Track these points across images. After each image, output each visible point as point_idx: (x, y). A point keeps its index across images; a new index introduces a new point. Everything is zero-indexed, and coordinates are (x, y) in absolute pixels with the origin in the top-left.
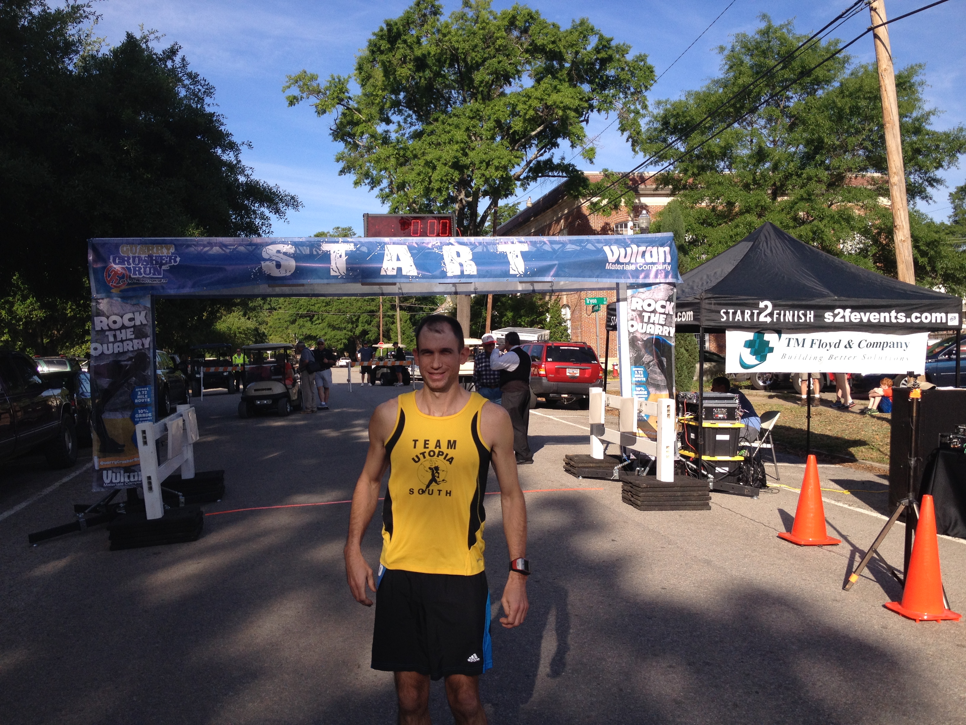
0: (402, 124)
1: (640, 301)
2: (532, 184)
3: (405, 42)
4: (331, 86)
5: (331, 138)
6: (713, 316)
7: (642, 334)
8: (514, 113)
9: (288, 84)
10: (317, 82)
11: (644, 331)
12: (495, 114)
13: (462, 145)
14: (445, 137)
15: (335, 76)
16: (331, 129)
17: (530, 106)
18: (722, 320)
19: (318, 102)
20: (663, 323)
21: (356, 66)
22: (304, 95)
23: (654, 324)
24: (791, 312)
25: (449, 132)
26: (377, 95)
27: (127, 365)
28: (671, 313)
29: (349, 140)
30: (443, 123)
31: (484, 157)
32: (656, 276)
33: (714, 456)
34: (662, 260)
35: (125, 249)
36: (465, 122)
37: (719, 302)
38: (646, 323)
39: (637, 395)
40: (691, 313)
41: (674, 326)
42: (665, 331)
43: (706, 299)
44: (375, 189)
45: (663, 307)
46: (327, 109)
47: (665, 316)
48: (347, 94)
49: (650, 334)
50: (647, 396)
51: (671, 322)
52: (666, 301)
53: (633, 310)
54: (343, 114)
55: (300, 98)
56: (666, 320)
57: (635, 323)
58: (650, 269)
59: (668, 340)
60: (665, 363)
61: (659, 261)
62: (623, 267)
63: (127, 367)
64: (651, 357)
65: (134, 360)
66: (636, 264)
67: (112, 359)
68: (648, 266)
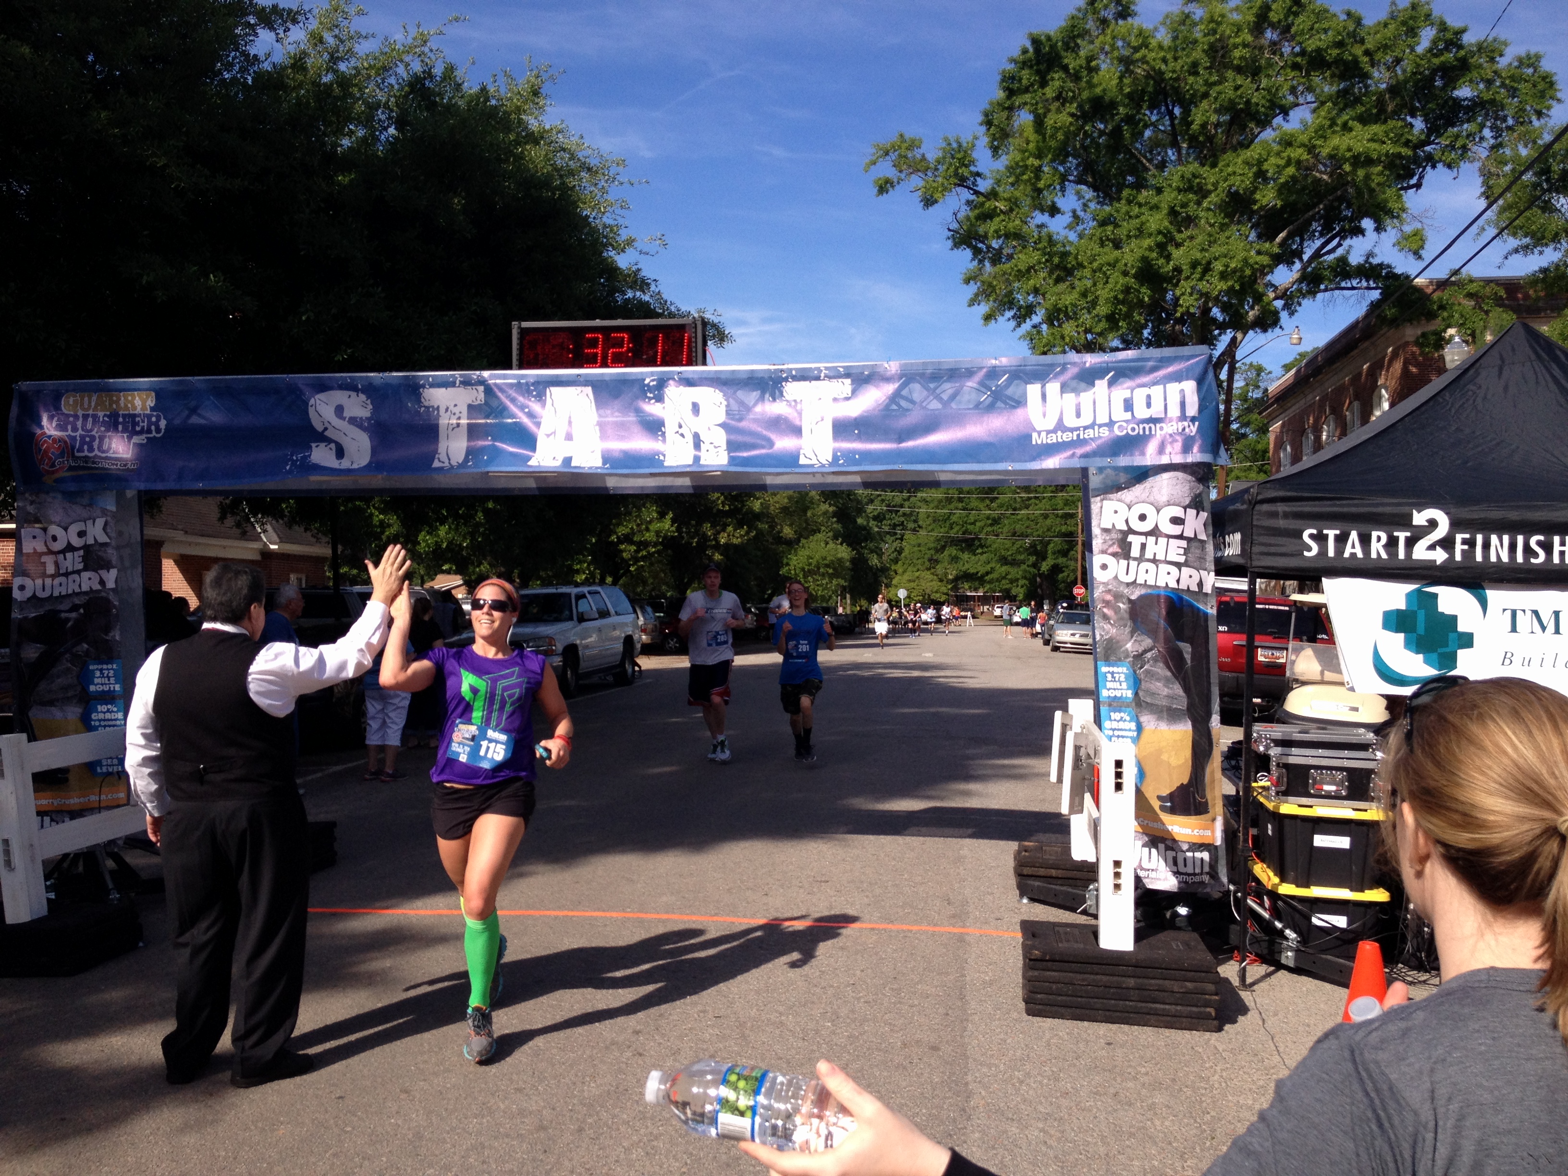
0: (1081, 214)
1: (1122, 508)
3: (1065, 68)
4: (944, 158)
5: (950, 243)
7: (1128, 585)
8: (1261, 176)
9: (874, 158)
10: (921, 151)
11: (1130, 579)
12: (1226, 180)
13: (1160, 238)
14: (1126, 226)
15: (952, 137)
16: (949, 230)
17: (1289, 163)
18: (1306, 554)
19: (921, 183)
20: (1182, 559)
21: (981, 118)
22: (903, 176)
23: (1154, 561)
24: (1506, 538)
25: (1137, 217)
26: (1026, 167)
27: (68, 620)
28: (1203, 537)
29: (980, 245)
31: (1199, 256)
32: (1161, 450)
33: (1308, 886)
34: (1174, 411)
35: (71, 400)
36: (1169, 197)
37: (1300, 509)
38: (1135, 559)
39: (1114, 730)
40: (1238, 536)
41: (1213, 568)
42: (1189, 579)
43: (1263, 502)
44: (1023, 325)
45: (1176, 521)
46: (939, 195)
47: (1184, 544)
48: (972, 168)
49: (1145, 585)
50: (1135, 734)
51: (1202, 558)
52: (1185, 508)
53: (1106, 531)
54: (969, 203)
55: (895, 180)
56: (1186, 551)
57: (1110, 560)
58: (1147, 433)
59: (1198, 601)
60: (1188, 657)
61: (1169, 415)
62: (1078, 435)
63: (70, 624)
64: (1148, 642)
65: (82, 611)
66: (1111, 424)
67: (48, 607)
68: (1141, 426)
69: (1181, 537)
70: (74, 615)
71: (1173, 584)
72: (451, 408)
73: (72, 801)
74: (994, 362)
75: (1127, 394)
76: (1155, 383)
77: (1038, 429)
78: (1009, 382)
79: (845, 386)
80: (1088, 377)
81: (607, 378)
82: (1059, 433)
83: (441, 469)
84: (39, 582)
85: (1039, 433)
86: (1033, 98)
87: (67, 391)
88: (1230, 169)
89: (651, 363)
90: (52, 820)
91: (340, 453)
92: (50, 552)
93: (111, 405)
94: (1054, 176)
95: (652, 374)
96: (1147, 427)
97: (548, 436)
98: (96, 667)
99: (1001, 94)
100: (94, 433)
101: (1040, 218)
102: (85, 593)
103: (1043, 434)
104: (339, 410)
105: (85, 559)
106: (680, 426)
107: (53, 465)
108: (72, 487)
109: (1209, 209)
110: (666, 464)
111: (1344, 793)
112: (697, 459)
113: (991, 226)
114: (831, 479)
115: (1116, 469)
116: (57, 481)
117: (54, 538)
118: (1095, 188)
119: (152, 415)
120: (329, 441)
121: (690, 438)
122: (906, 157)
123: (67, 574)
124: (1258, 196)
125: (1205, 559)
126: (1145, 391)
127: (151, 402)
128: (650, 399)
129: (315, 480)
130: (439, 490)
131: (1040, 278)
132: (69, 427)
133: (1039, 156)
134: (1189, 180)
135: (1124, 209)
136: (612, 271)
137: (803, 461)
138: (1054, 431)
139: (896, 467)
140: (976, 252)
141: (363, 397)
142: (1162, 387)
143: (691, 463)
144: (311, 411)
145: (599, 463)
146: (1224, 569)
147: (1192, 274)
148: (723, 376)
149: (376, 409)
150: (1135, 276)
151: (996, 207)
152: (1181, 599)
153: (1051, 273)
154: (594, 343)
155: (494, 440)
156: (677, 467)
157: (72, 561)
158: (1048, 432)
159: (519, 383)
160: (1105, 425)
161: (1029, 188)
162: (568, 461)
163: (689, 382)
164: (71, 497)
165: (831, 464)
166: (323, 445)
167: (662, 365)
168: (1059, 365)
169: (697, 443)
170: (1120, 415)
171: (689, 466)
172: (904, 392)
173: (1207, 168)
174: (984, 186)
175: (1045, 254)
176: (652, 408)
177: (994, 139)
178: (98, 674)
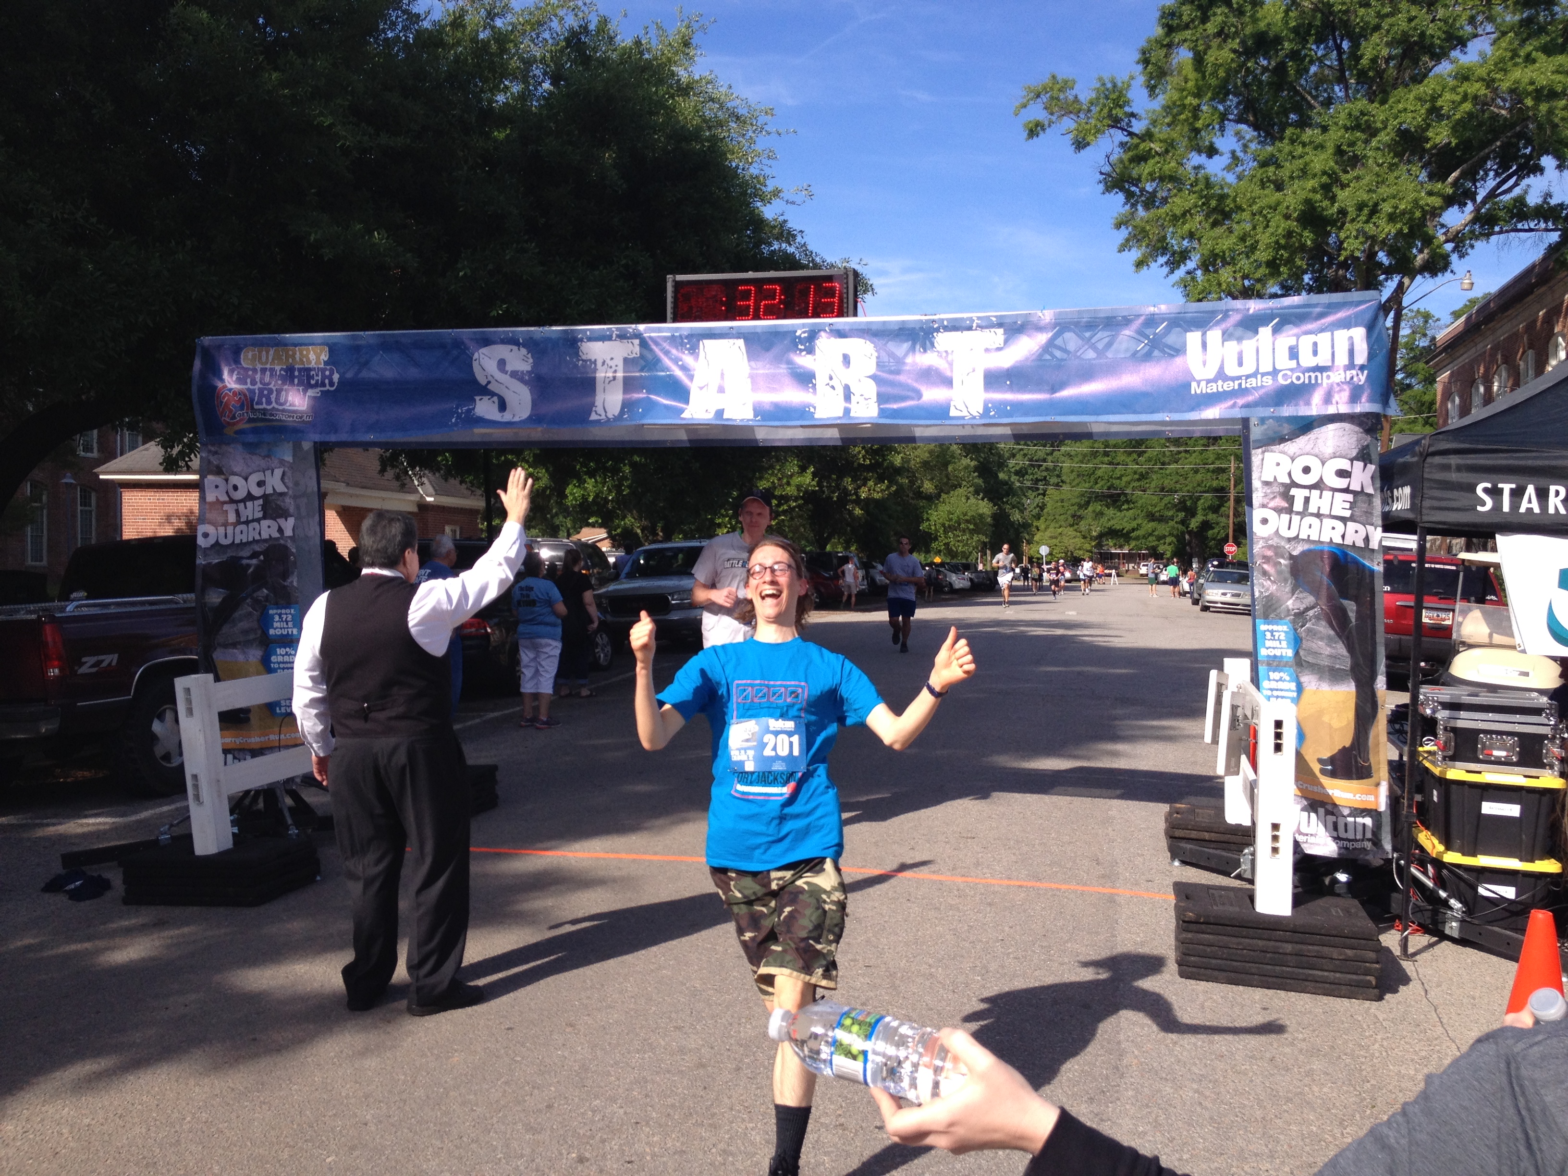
0: (1240, 154)
1: (1285, 460)
2: (1479, 245)
4: (1098, 98)
5: (1101, 187)
6: (1460, 499)
7: (1289, 540)
8: (1435, 112)
9: (1025, 101)
10: (1074, 92)
11: (1292, 534)
12: (1396, 118)
13: (1325, 179)
14: (1289, 168)
15: (1106, 77)
16: (1101, 173)
17: (1465, 98)
18: (1479, 508)
19: (1073, 126)
20: (1347, 514)
21: (1137, 56)
22: (1054, 118)
23: (1318, 515)
25: (1301, 157)
26: (1184, 106)
27: (249, 566)
28: (1370, 490)
29: (1133, 189)
30: (1292, 142)
31: (1365, 197)
32: (1327, 400)
33: (1474, 855)
34: (1342, 359)
35: (250, 355)
36: (1335, 135)
37: (1474, 462)
38: (1298, 513)
39: (1272, 690)
40: (1407, 490)
41: (1380, 522)
42: (1354, 534)
43: (1434, 454)
44: (1176, 272)
45: (1342, 474)
46: (1092, 138)
47: (1350, 497)
48: (1127, 109)
49: (1308, 540)
50: (1295, 694)
51: (1369, 513)
52: (1352, 460)
53: (1267, 483)
54: (1122, 145)
55: (1046, 123)
56: (1353, 506)
57: (1271, 515)
58: (1313, 382)
59: (1364, 558)
60: (1352, 615)
61: (1336, 363)
62: (1240, 385)
63: (251, 570)
64: (1310, 599)
65: (262, 557)
66: (1275, 372)
67: (230, 553)
68: (1307, 375)
69: (1346, 490)
70: (254, 561)
71: (1338, 540)
72: (608, 361)
73: (253, 740)
74: (1152, 309)
75: (1292, 341)
76: (1322, 330)
77: (1197, 378)
78: (1168, 330)
79: (998, 336)
80: (1252, 325)
81: (759, 330)
82: (1220, 383)
83: (598, 422)
84: (221, 530)
85: (1199, 383)
86: (1193, 35)
87: (246, 346)
88: (1401, 106)
89: (803, 314)
90: (235, 758)
91: (503, 406)
92: (232, 501)
93: (287, 359)
94: (1213, 115)
95: (804, 325)
96: (1313, 375)
97: (701, 388)
98: (275, 611)
99: (1159, 31)
100: (271, 386)
101: (1196, 159)
102: (265, 541)
103: (1203, 384)
104: (502, 364)
105: (264, 508)
106: (831, 378)
107: (234, 417)
108: (251, 438)
109: (1378, 149)
110: (816, 416)
111: (1514, 759)
112: (847, 411)
113: (1145, 169)
114: (981, 431)
115: (1279, 419)
116: (237, 432)
117: (235, 488)
118: (1256, 127)
119: (326, 369)
120: (492, 394)
121: (840, 391)
122: (1058, 99)
123: (247, 523)
124: (1430, 134)
125: (1371, 514)
126: (1312, 338)
127: (324, 357)
128: (801, 351)
129: (479, 433)
130: (595, 442)
131: (1196, 222)
132: (249, 381)
133: (1198, 95)
134: (1357, 118)
135: (1287, 149)
136: (759, 223)
137: (953, 413)
138: (1215, 380)
139: (1048, 419)
140: (1129, 195)
141: (524, 351)
142: (1329, 334)
143: (841, 415)
144: (475, 365)
145: (751, 416)
146: (1392, 524)
147: (1358, 216)
148: (874, 327)
149: (535, 365)
150: (1298, 220)
151: (1151, 149)
152: (1346, 555)
153: (1207, 216)
154: (746, 295)
155: (648, 392)
156: (828, 419)
157: (253, 510)
158: (1208, 381)
159: (673, 336)
160: (1268, 374)
161: (1186, 129)
162: (720, 413)
163: (840, 334)
164: (251, 448)
165: (982, 416)
166: (486, 398)
167: (813, 317)
168: (1221, 311)
169: (848, 395)
170: (1284, 363)
171: (840, 418)
172: (1059, 342)
173: (1376, 105)
174: (1138, 127)
175: (1201, 197)
176: (803, 361)
177: (1151, 78)
178: (277, 618)
